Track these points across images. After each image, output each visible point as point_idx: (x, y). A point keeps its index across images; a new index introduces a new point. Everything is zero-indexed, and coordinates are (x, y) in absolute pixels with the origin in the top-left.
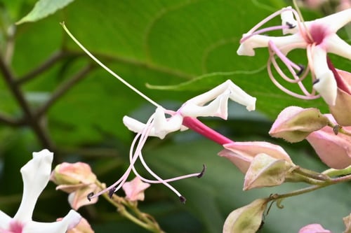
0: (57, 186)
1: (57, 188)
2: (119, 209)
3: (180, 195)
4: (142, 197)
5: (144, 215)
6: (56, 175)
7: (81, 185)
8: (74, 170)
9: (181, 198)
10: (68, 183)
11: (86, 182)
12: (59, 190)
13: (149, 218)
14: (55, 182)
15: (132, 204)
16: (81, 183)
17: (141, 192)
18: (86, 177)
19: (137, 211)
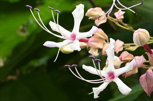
0: (89, 17)
1: (89, 18)
2: (116, 24)
3: (134, 12)
4: (123, 17)
5: (126, 25)
6: (88, 14)
7: (99, 16)
8: (95, 11)
9: (135, 13)
10: (93, 16)
11: (100, 14)
12: (90, 19)
13: (128, 25)
14: (88, 16)
15: (120, 21)
16: (98, 15)
17: (122, 15)
18: (100, 13)
19: (123, 23)
